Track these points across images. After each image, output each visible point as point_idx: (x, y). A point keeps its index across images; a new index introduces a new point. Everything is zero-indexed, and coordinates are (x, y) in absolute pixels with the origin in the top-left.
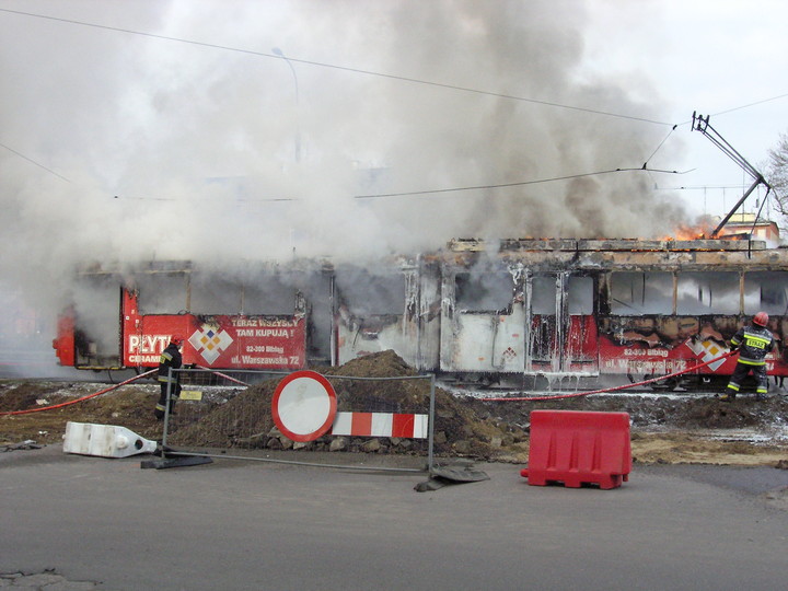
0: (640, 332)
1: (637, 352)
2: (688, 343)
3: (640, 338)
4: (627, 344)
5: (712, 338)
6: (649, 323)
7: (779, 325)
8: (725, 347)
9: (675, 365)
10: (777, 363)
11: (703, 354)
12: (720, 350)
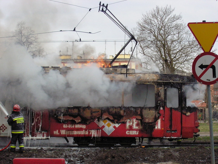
0: (71, 115)
1: (70, 126)
2: (96, 121)
3: (71, 119)
4: (65, 122)
5: (108, 119)
6: (76, 111)
7: (141, 112)
8: (115, 123)
9: (89, 132)
10: (140, 131)
11: (103, 127)
12: (112, 125)
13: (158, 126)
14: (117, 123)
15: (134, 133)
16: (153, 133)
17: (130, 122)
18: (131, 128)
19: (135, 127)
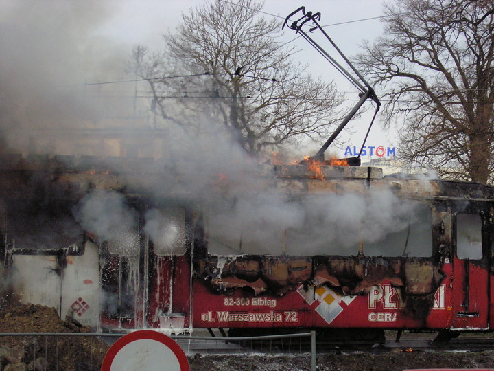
0: (242, 276)
1: (239, 302)
2: (300, 290)
3: (243, 284)
4: (231, 292)
5: (328, 285)
6: (253, 266)
7: (403, 269)
8: (342, 295)
9: (284, 316)
10: (401, 313)
11: (317, 303)
12: (338, 299)
13: (440, 302)
14: (349, 294)
15: (387, 318)
16: (429, 319)
17: (376, 293)
18: (379, 307)
19: (388, 304)
